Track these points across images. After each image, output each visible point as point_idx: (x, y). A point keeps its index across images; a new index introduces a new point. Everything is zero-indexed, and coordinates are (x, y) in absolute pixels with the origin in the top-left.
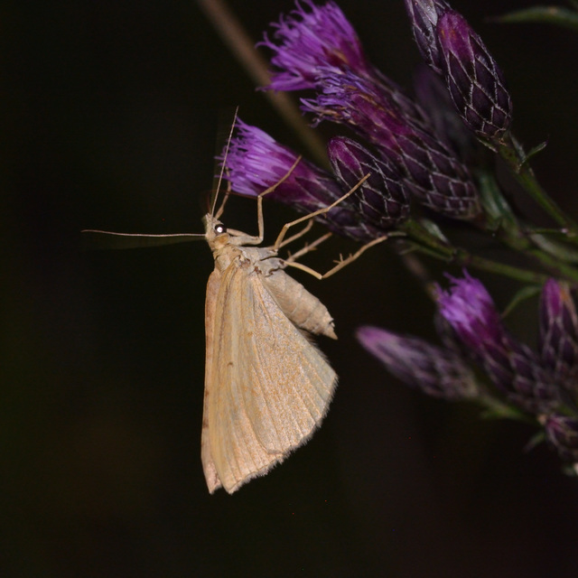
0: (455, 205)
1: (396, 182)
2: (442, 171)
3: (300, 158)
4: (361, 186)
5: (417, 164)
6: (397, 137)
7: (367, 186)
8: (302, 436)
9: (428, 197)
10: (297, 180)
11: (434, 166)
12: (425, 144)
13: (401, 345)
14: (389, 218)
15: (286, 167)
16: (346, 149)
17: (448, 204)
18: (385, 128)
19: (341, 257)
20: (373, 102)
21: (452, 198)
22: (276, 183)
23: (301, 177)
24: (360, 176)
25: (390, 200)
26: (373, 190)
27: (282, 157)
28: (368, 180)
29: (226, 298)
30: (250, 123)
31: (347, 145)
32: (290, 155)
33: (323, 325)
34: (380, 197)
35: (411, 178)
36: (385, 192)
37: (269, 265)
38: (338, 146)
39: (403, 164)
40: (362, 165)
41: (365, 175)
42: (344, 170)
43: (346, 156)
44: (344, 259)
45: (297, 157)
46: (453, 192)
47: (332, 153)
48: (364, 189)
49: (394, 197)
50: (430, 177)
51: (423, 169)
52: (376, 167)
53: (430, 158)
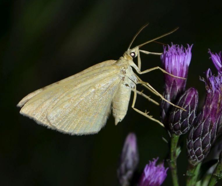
0: (191, 153)
1: (188, 124)
2: (203, 142)
3: (185, 79)
4: (179, 109)
5: (201, 130)
6: (209, 117)
7: (181, 111)
8: (63, 129)
9: (190, 141)
10: (174, 81)
11: (204, 138)
12: (211, 130)
13: (132, 153)
14: (173, 127)
15: (178, 74)
16: (192, 96)
17: (191, 150)
18: (211, 110)
19: (148, 113)
20: (219, 101)
21: (194, 151)
22: (169, 72)
23: (177, 82)
24: (184, 107)
25: (180, 124)
26: (181, 115)
27: (182, 71)
28: (183, 112)
29: (104, 71)
30: (192, 51)
31: (194, 96)
32: (184, 74)
33: (117, 117)
34: (179, 119)
35: (195, 130)
36: (182, 120)
37: (129, 82)
38: (192, 92)
39: (199, 124)
40: (188, 106)
41: (185, 109)
42: (183, 99)
43: (189, 97)
44: (147, 114)
45: (185, 77)
46: (196, 150)
47: (188, 91)
48: (179, 110)
49: (182, 126)
50: (198, 138)
51: (200, 134)
52: (191, 112)
53: (206, 135)
